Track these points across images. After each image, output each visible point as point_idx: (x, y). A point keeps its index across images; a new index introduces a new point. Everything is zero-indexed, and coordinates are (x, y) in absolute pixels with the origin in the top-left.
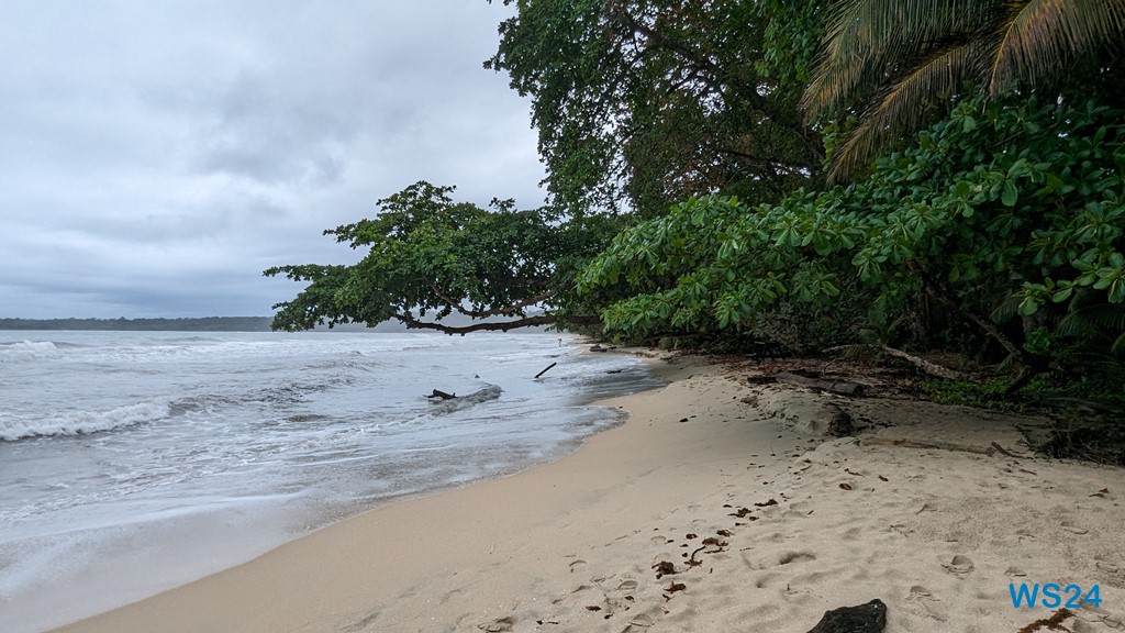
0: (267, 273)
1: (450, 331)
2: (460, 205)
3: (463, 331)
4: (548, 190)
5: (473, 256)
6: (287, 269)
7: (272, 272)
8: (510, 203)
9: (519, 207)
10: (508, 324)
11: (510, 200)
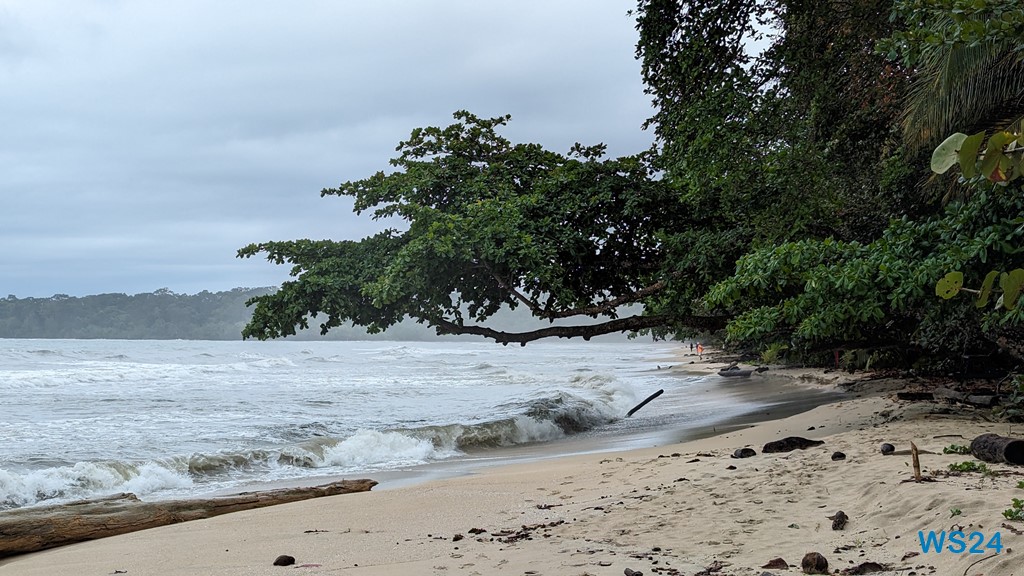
0: (242, 253)
1: (504, 338)
2: (519, 148)
3: (524, 338)
4: (656, 133)
5: (551, 233)
6: (270, 246)
7: (250, 251)
8: (598, 150)
9: (611, 155)
10: (592, 327)
11: (599, 146)
